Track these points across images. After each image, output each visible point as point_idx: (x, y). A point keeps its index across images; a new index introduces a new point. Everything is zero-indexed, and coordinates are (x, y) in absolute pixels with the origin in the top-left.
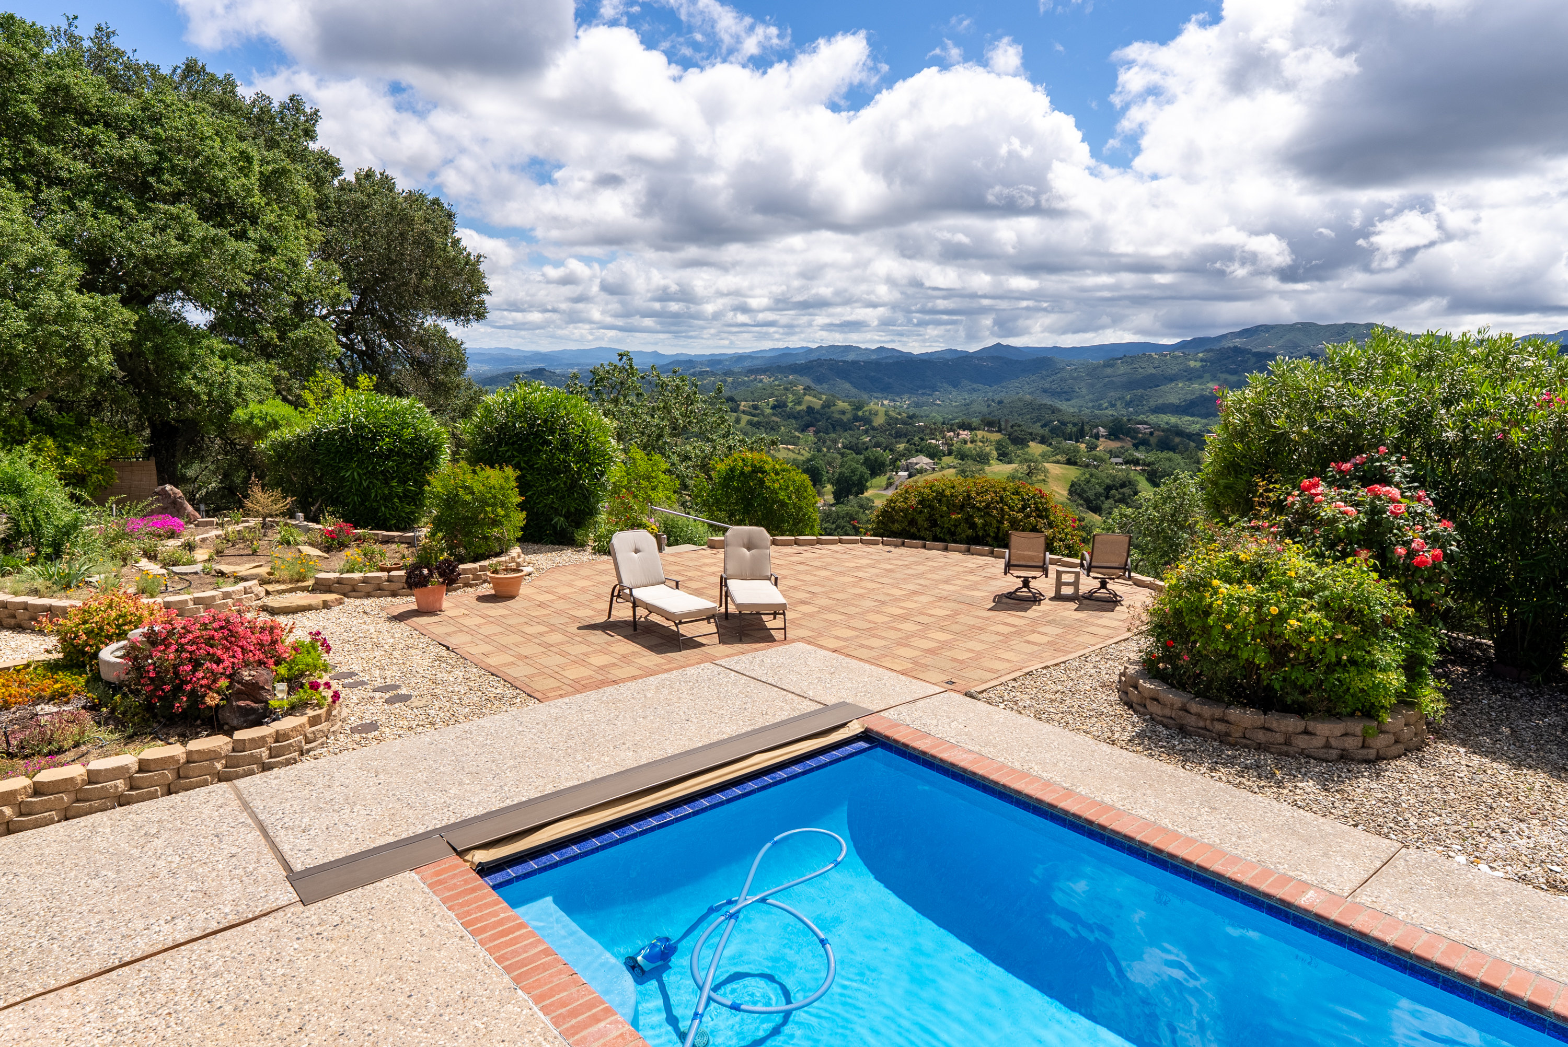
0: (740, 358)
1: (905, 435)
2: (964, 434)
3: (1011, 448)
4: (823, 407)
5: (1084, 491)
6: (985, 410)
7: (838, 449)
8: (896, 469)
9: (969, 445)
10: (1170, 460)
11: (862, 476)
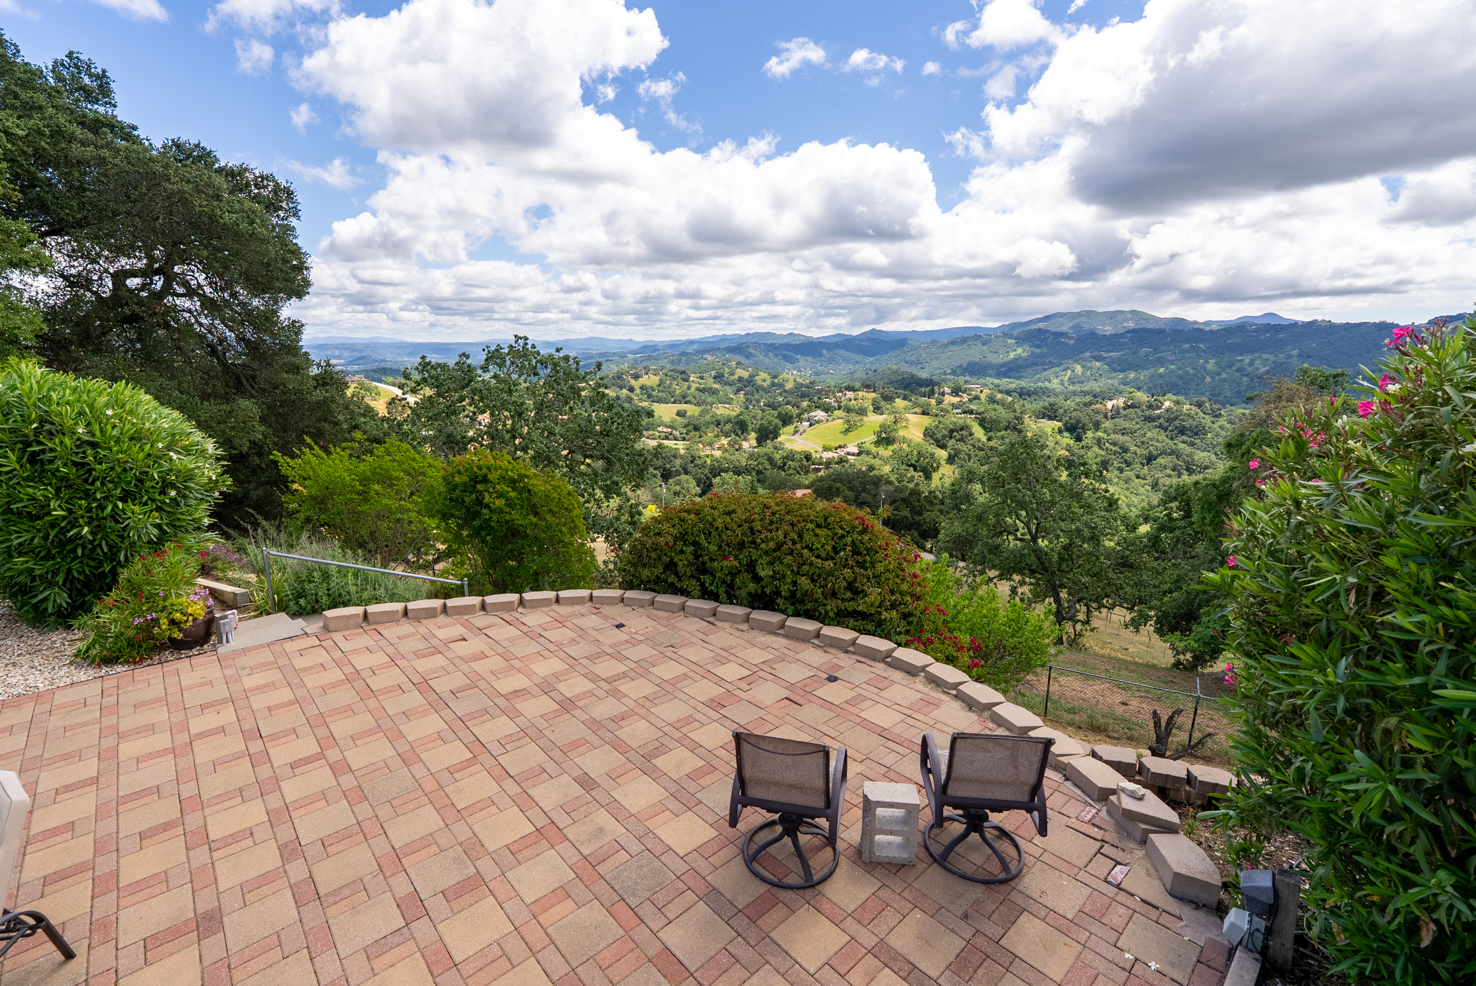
0: (691, 342)
1: (808, 396)
2: (850, 394)
3: (883, 403)
4: (750, 376)
5: (934, 434)
6: (864, 376)
7: (760, 407)
8: (801, 420)
9: (853, 402)
10: (995, 410)
11: (776, 426)
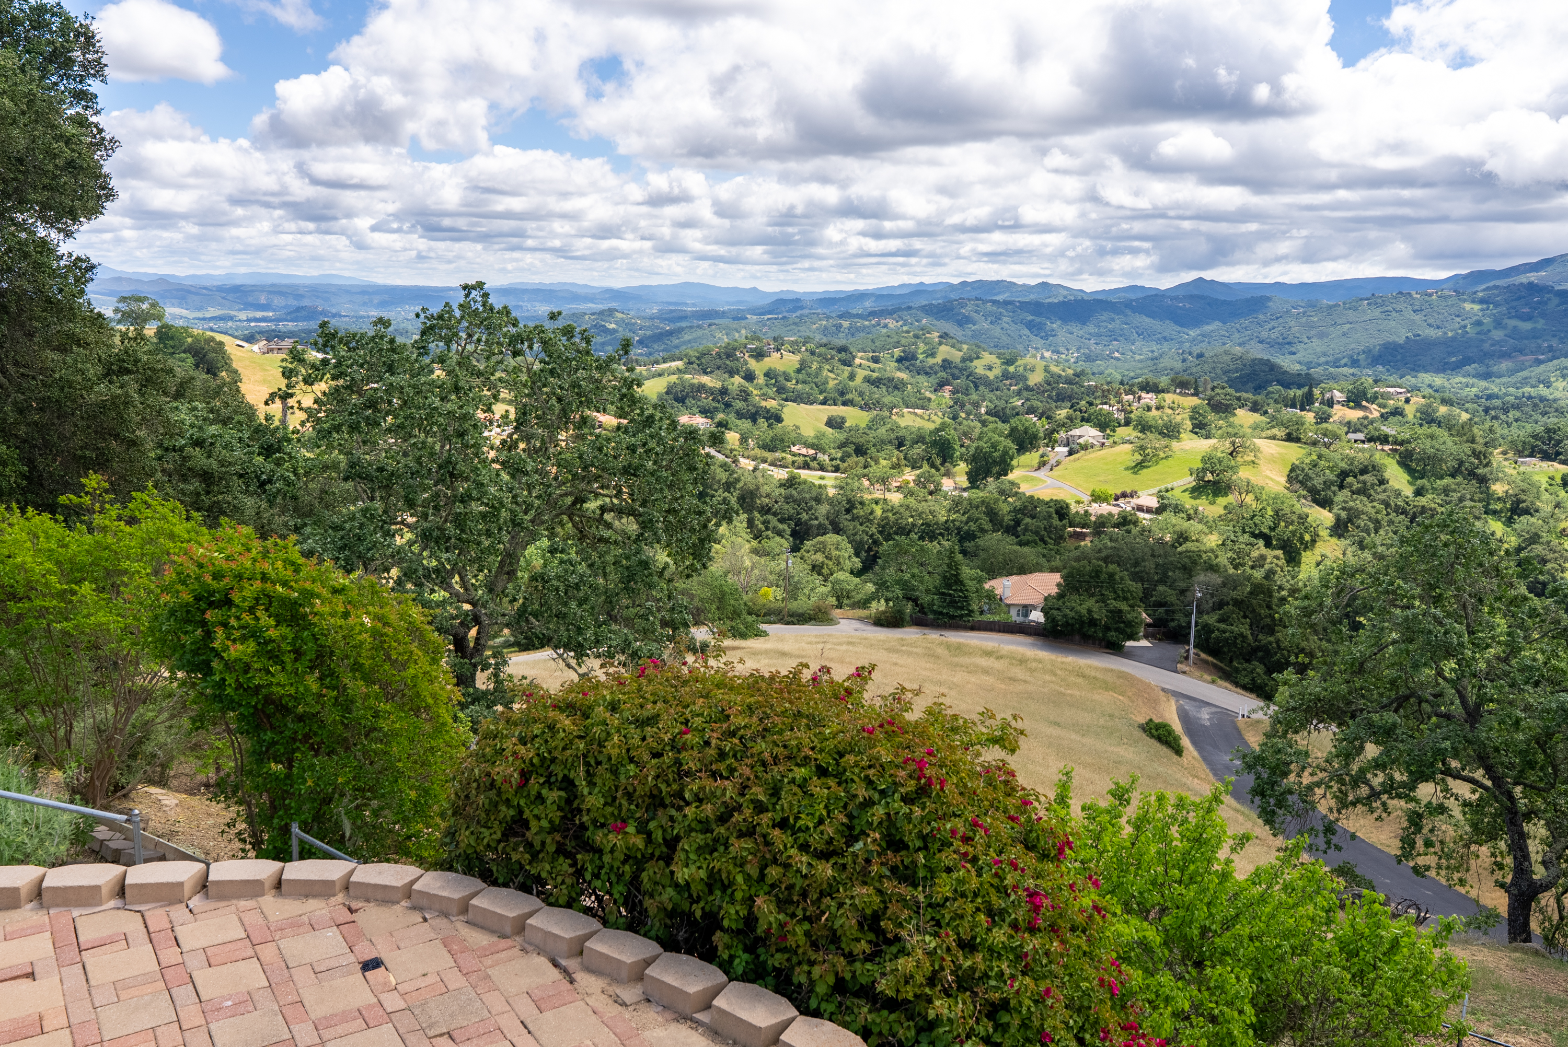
0: (861, 296)
1: (1070, 398)
2: (1149, 398)
3: (1211, 416)
4: (963, 360)
5: (1308, 478)
6: (1179, 365)
7: (978, 416)
8: (1052, 443)
9: (1154, 413)
10: (1432, 437)
11: (1005, 453)
